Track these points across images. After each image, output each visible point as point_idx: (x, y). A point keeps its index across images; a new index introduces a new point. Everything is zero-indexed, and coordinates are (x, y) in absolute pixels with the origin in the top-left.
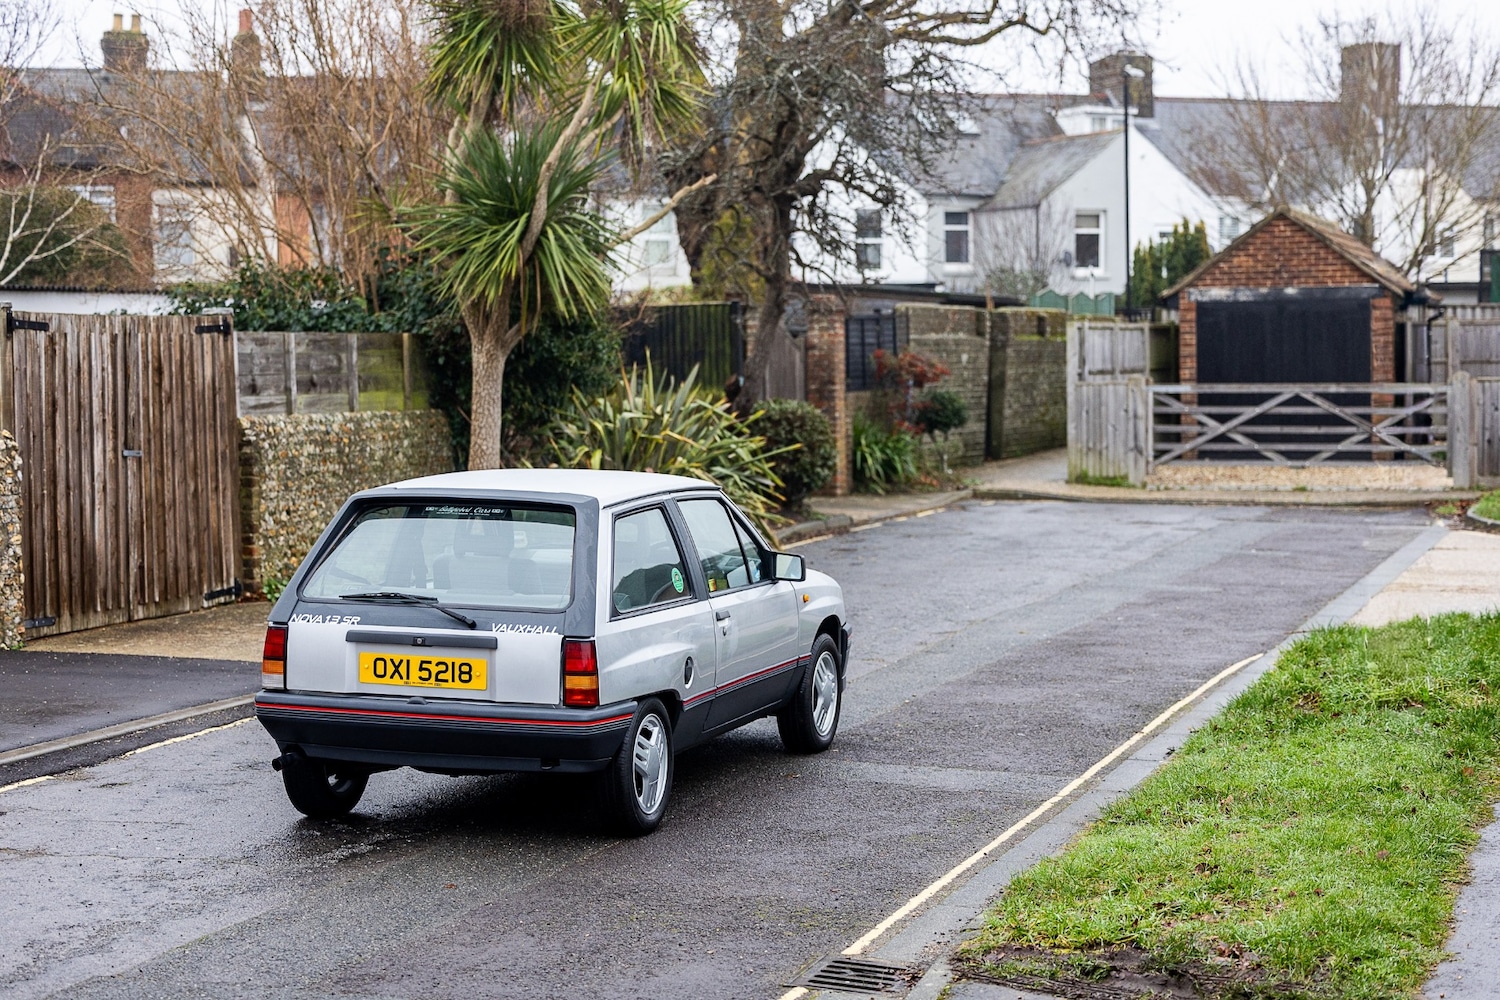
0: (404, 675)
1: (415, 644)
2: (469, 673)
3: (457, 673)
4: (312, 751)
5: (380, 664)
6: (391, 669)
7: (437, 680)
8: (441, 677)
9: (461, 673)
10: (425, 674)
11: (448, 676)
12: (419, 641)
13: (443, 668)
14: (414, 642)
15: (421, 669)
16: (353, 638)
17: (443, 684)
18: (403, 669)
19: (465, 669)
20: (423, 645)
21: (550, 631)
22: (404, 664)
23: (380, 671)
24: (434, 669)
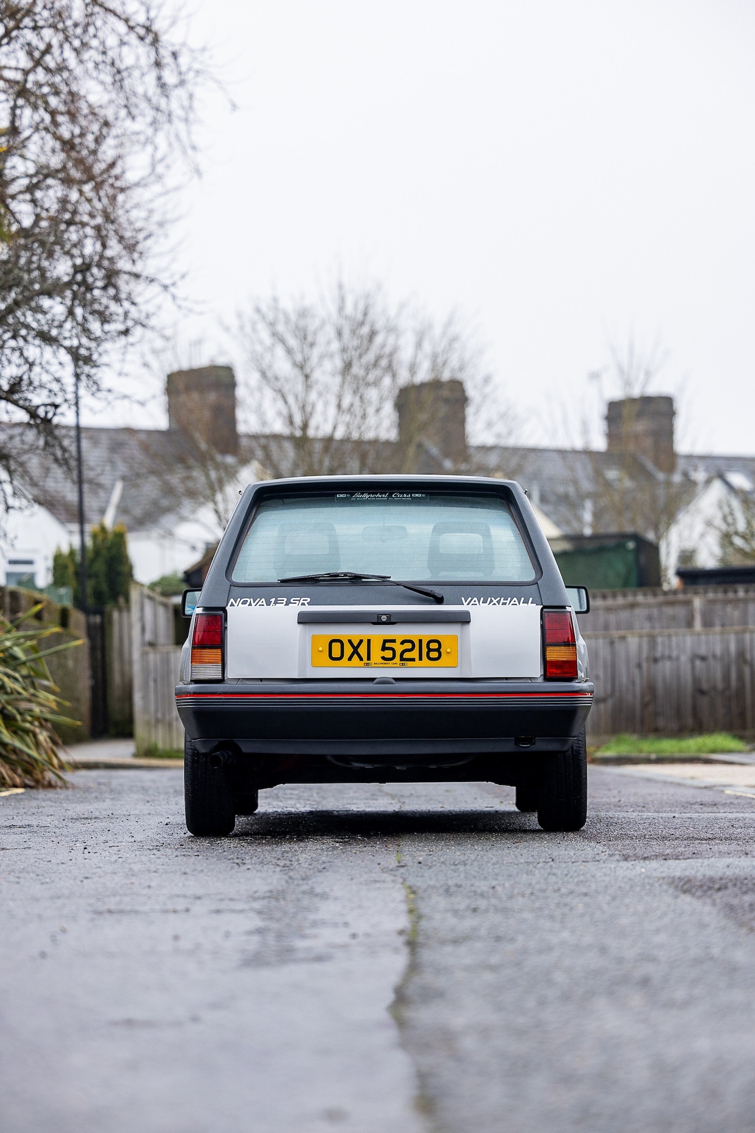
0: (365, 656)
1: (379, 623)
2: (438, 650)
3: (425, 650)
4: (248, 747)
5: (336, 647)
6: (348, 650)
7: (402, 659)
8: (406, 655)
9: (430, 650)
10: (388, 654)
11: (415, 654)
12: (384, 618)
13: (409, 646)
14: (377, 620)
15: (384, 648)
16: (305, 619)
17: (410, 663)
18: (363, 650)
19: (434, 646)
20: (389, 623)
21: (526, 602)
22: (364, 644)
23: (336, 653)
24: (399, 648)
